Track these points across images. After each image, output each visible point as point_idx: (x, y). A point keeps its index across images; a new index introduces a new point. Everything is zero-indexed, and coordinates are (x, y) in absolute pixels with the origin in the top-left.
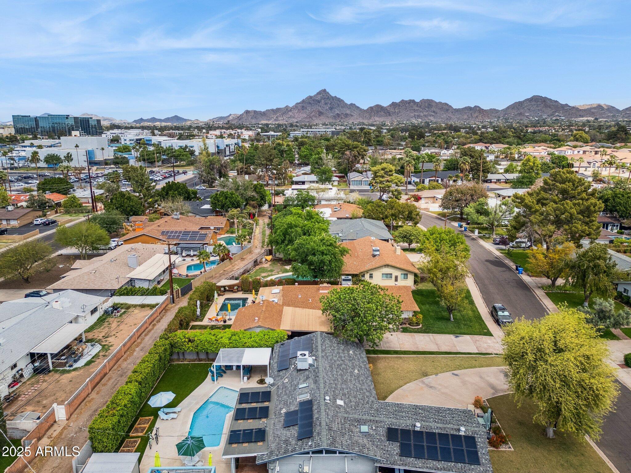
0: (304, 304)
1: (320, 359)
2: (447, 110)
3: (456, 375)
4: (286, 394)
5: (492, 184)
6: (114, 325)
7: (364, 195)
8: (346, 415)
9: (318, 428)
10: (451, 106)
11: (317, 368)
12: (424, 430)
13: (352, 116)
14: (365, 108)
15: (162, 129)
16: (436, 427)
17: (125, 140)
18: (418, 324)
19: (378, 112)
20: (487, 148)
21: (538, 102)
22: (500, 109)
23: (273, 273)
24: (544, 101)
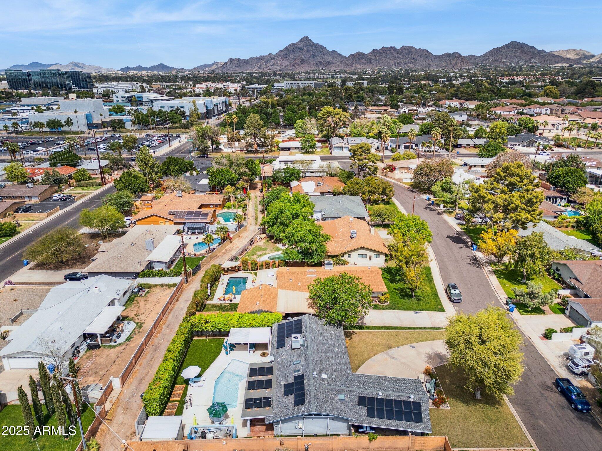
0: (294, 287)
1: (309, 339)
2: (427, 57)
3: (413, 347)
4: (284, 369)
5: (462, 148)
6: (142, 304)
7: (345, 163)
8: (328, 387)
9: (309, 397)
10: (430, 53)
11: (307, 347)
12: (385, 398)
13: (334, 63)
14: (347, 56)
15: (150, 80)
16: (393, 396)
17: (117, 97)
18: (386, 302)
19: (359, 59)
20: (461, 104)
21: (516, 48)
22: (478, 55)
23: (267, 252)
24: (522, 47)
